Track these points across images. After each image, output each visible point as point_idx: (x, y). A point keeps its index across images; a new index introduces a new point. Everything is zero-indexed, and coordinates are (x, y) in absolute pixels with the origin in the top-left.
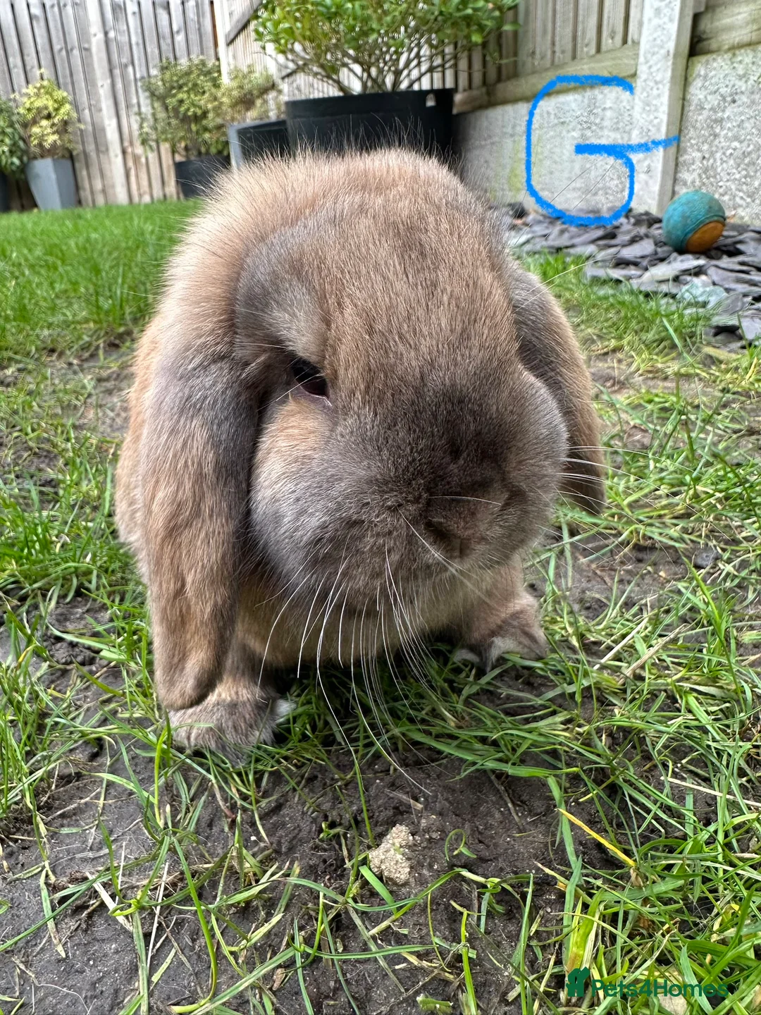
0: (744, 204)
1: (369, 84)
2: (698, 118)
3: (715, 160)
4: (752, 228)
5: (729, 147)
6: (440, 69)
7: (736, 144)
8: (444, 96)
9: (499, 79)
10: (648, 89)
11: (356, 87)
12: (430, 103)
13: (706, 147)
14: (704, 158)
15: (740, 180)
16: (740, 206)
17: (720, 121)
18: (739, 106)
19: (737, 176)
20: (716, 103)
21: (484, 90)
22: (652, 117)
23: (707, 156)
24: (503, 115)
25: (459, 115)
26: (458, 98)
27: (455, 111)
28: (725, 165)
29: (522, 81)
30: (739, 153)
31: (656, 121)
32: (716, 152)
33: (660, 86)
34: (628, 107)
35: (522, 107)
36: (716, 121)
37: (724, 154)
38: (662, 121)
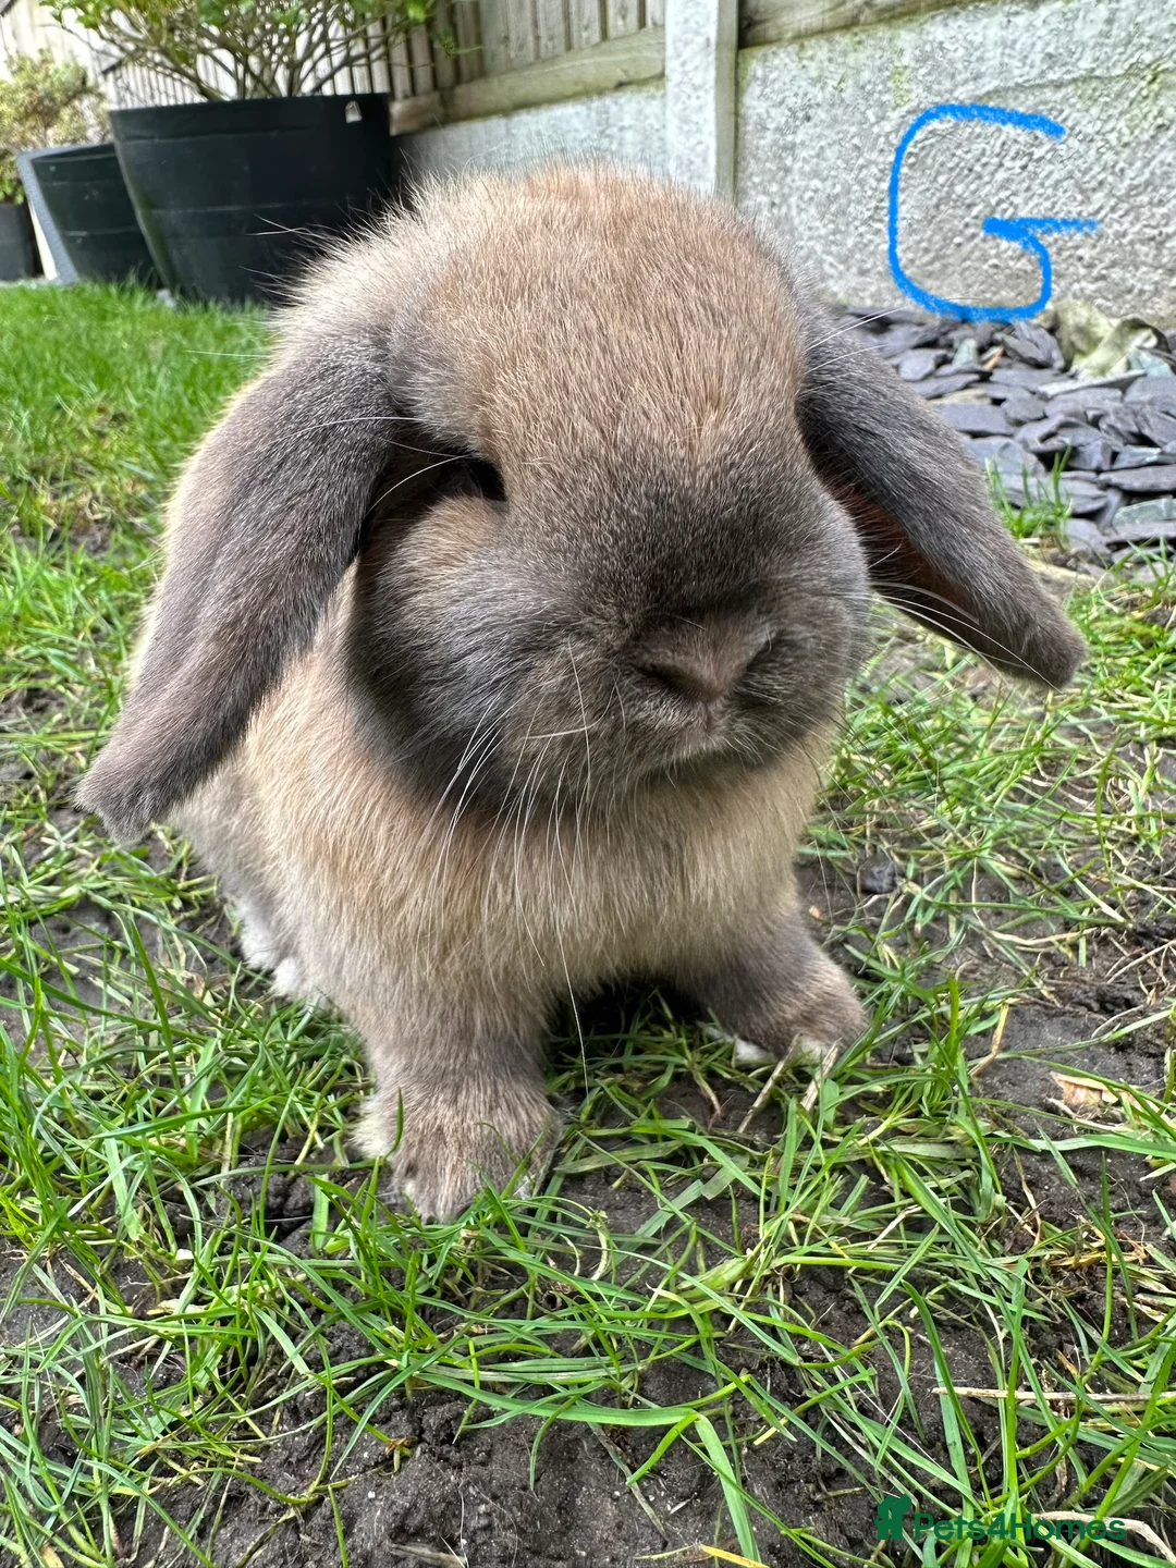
0: (836, 274)
1: (249, 83)
2: (761, 143)
3: (789, 208)
4: (851, 310)
5: (807, 189)
6: (363, 61)
7: (816, 183)
8: (374, 105)
9: (458, 78)
10: (684, 98)
11: (228, 90)
12: (353, 116)
13: (774, 188)
14: (773, 204)
15: (825, 237)
16: (831, 277)
17: (792, 148)
18: (816, 126)
19: (823, 232)
20: (783, 120)
21: (436, 96)
22: (693, 141)
23: (777, 201)
24: (470, 139)
25: (400, 137)
26: (397, 108)
27: (394, 131)
28: (803, 215)
29: (494, 82)
30: (821, 197)
31: (700, 148)
32: (790, 195)
33: (701, 93)
34: (657, 126)
35: (497, 125)
36: (785, 148)
37: (801, 198)
38: (708, 148)
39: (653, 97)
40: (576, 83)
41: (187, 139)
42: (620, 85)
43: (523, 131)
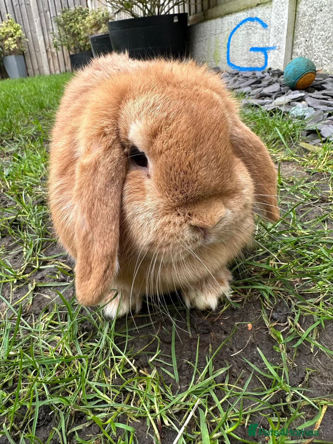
0: (327, 64)
1: (147, 12)
2: (303, 20)
3: (312, 42)
4: (330, 76)
5: (319, 35)
6: (182, 3)
7: (322, 33)
8: (183, 17)
9: (209, 7)
10: (278, 7)
11: (140, 14)
12: (176, 20)
13: (307, 35)
14: (306, 41)
15: (324, 51)
16: (325, 65)
17: (314, 21)
18: (324, 13)
19: (323, 49)
20: (312, 12)
21: (202, 13)
22: (280, 21)
23: (308, 40)
24: (211, 25)
26: (190, 18)
27: (189, 25)
28: (317, 44)
29: (220, 7)
30: (324, 37)
31: (282, 23)
32: (313, 37)
33: (284, 5)
34: (269, 17)
35: (219, 20)
36: (312, 21)
37: (316, 38)
38: (285, 23)
39: (268, 8)
40: (244, 6)
41: (127, 29)
42: (258, 5)
43: (227, 22)
